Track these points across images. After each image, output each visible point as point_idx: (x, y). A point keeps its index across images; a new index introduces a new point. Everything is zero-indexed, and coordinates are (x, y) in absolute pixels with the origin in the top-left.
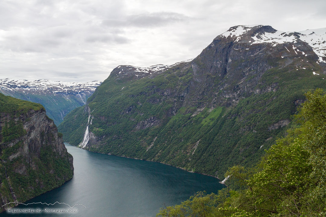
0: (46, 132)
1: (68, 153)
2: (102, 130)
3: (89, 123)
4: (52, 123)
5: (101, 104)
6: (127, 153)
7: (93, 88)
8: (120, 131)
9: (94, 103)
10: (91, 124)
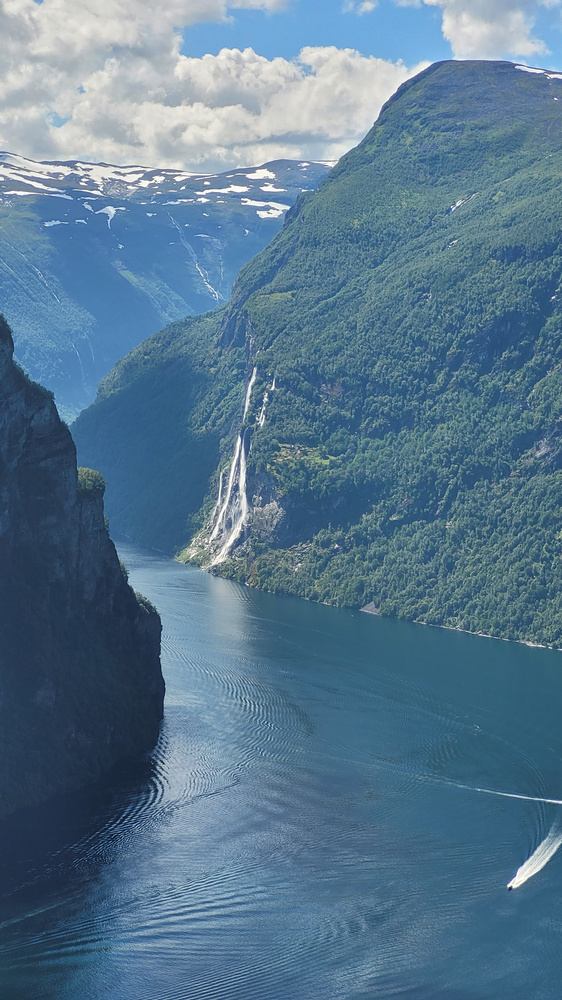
0: (14, 463)
1: (130, 589)
2: (326, 462)
3: (252, 420)
4: (47, 411)
5: (318, 302)
6: (474, 607)
7: (272, 204)
8: (433, 474)
9: (278, 296)
10: (262, 421)
